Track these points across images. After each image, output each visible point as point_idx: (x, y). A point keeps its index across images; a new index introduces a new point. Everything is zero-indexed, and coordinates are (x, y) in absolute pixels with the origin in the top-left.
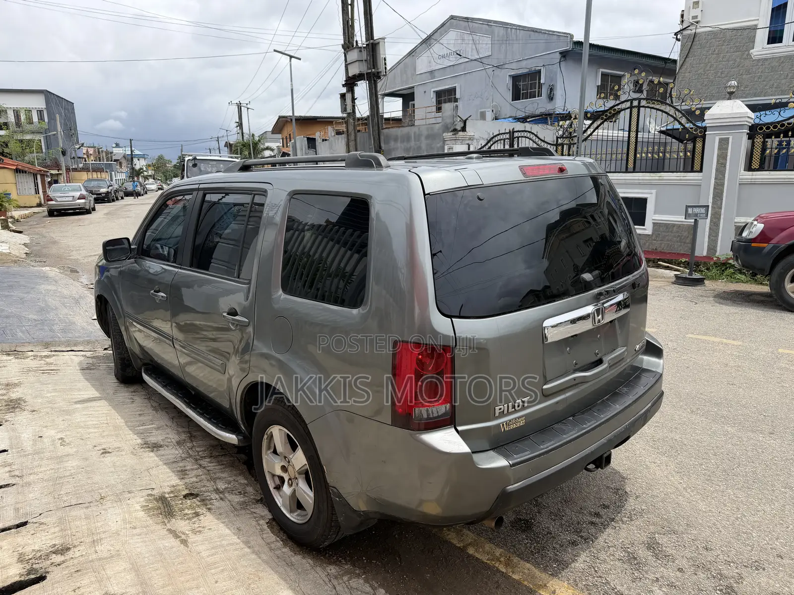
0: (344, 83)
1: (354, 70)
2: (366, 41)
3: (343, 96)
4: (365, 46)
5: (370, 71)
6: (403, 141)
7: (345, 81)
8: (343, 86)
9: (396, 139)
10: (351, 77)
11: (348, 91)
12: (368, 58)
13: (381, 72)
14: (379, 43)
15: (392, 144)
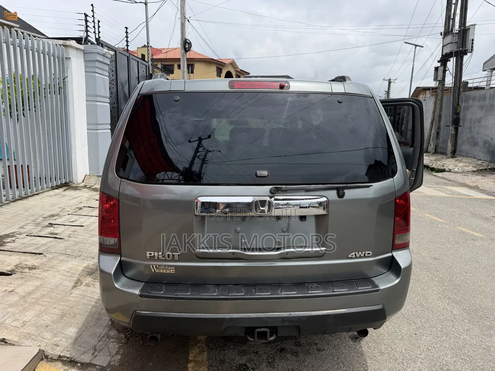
0: (439, 59)
1: (447, 50)
2: (459, 28)
3: (437, 69)
4: (458, 32)
5: (458, 50)
6: (479, 101)
7: (440, 58)
8: (439, 62)
9: (474, 99)
10: (444, 55)
11: (441, 65)
12: (459, 40)
13: (468, 50)
14: (469, 29)
15: (471, 102)
